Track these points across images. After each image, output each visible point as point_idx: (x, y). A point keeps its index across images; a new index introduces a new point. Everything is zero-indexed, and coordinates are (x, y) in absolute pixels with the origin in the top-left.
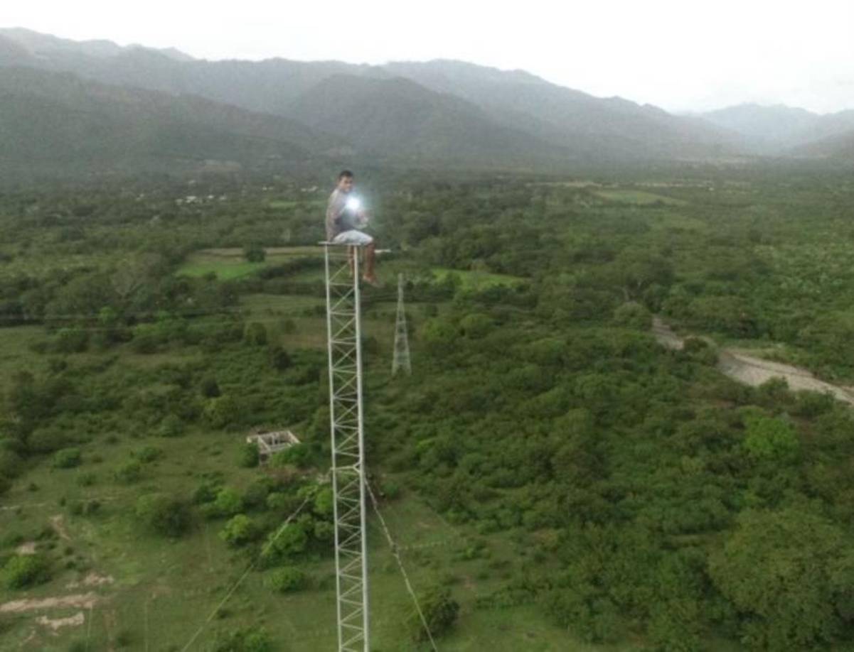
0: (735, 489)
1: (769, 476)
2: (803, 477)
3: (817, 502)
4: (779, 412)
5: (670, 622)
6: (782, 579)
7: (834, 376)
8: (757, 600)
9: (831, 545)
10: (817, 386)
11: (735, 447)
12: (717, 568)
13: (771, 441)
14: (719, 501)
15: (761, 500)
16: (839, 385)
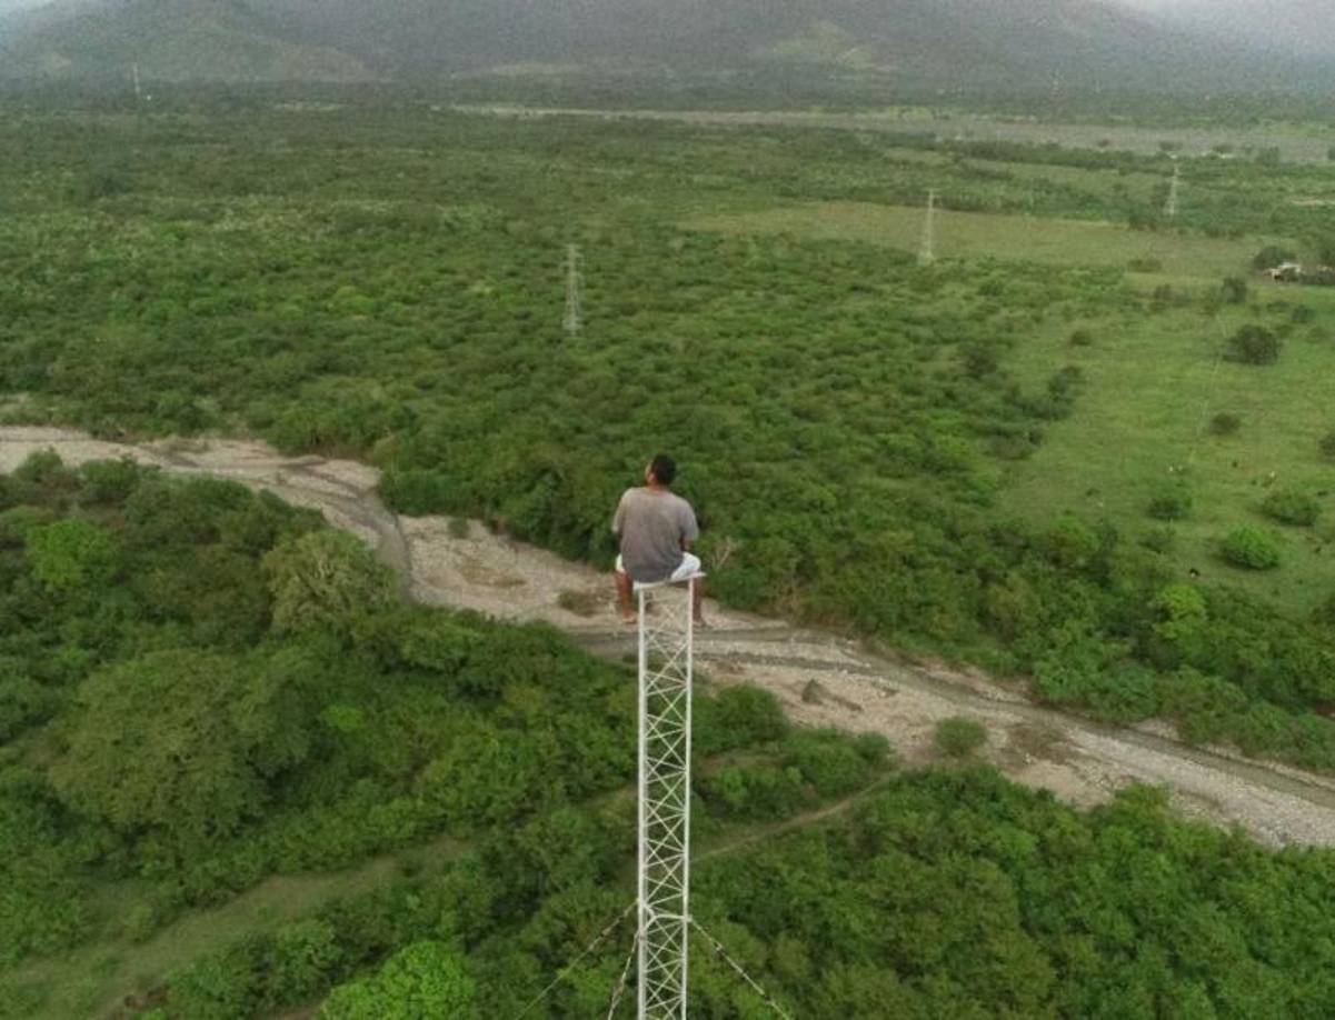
0: (45, 650)
1: (89, 612)
2: (138, 597)
3: (170, 627)
4: (64, 506)
5: (24, 900)
6: (176, 759)
7: (122, 430)
8: (149, 805)
9: (227, 683)
10: (105, 452)
11: (20, 583)
12: (69, 786)
13: (75, 556)
14: (27, 679)
15: (92, 653)
16: (134, 443)
